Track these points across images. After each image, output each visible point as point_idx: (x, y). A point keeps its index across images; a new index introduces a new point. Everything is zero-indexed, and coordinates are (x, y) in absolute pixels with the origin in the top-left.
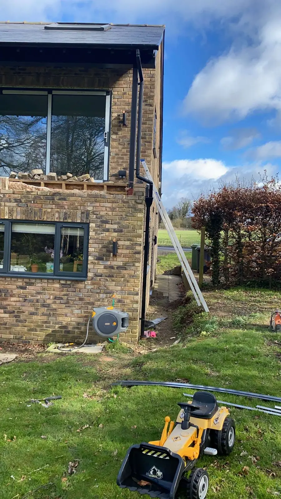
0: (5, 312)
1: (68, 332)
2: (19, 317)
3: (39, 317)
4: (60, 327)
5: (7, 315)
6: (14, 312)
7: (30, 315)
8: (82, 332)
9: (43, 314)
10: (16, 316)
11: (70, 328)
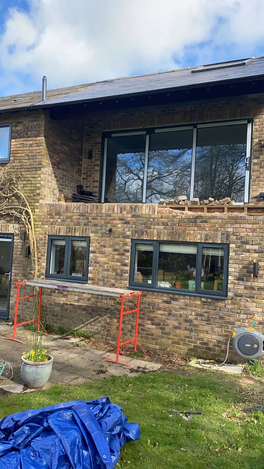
0: (152, 324)
1: (209, 349)
2: (164, 329)
3: (182, 332)
4: (201, 343)
5: (154, 327)
6: (160, 324)
7: (174, 328)
8: (222, 351)
9: (186, 329)
10: (162, 329)
11: (211, 345)
